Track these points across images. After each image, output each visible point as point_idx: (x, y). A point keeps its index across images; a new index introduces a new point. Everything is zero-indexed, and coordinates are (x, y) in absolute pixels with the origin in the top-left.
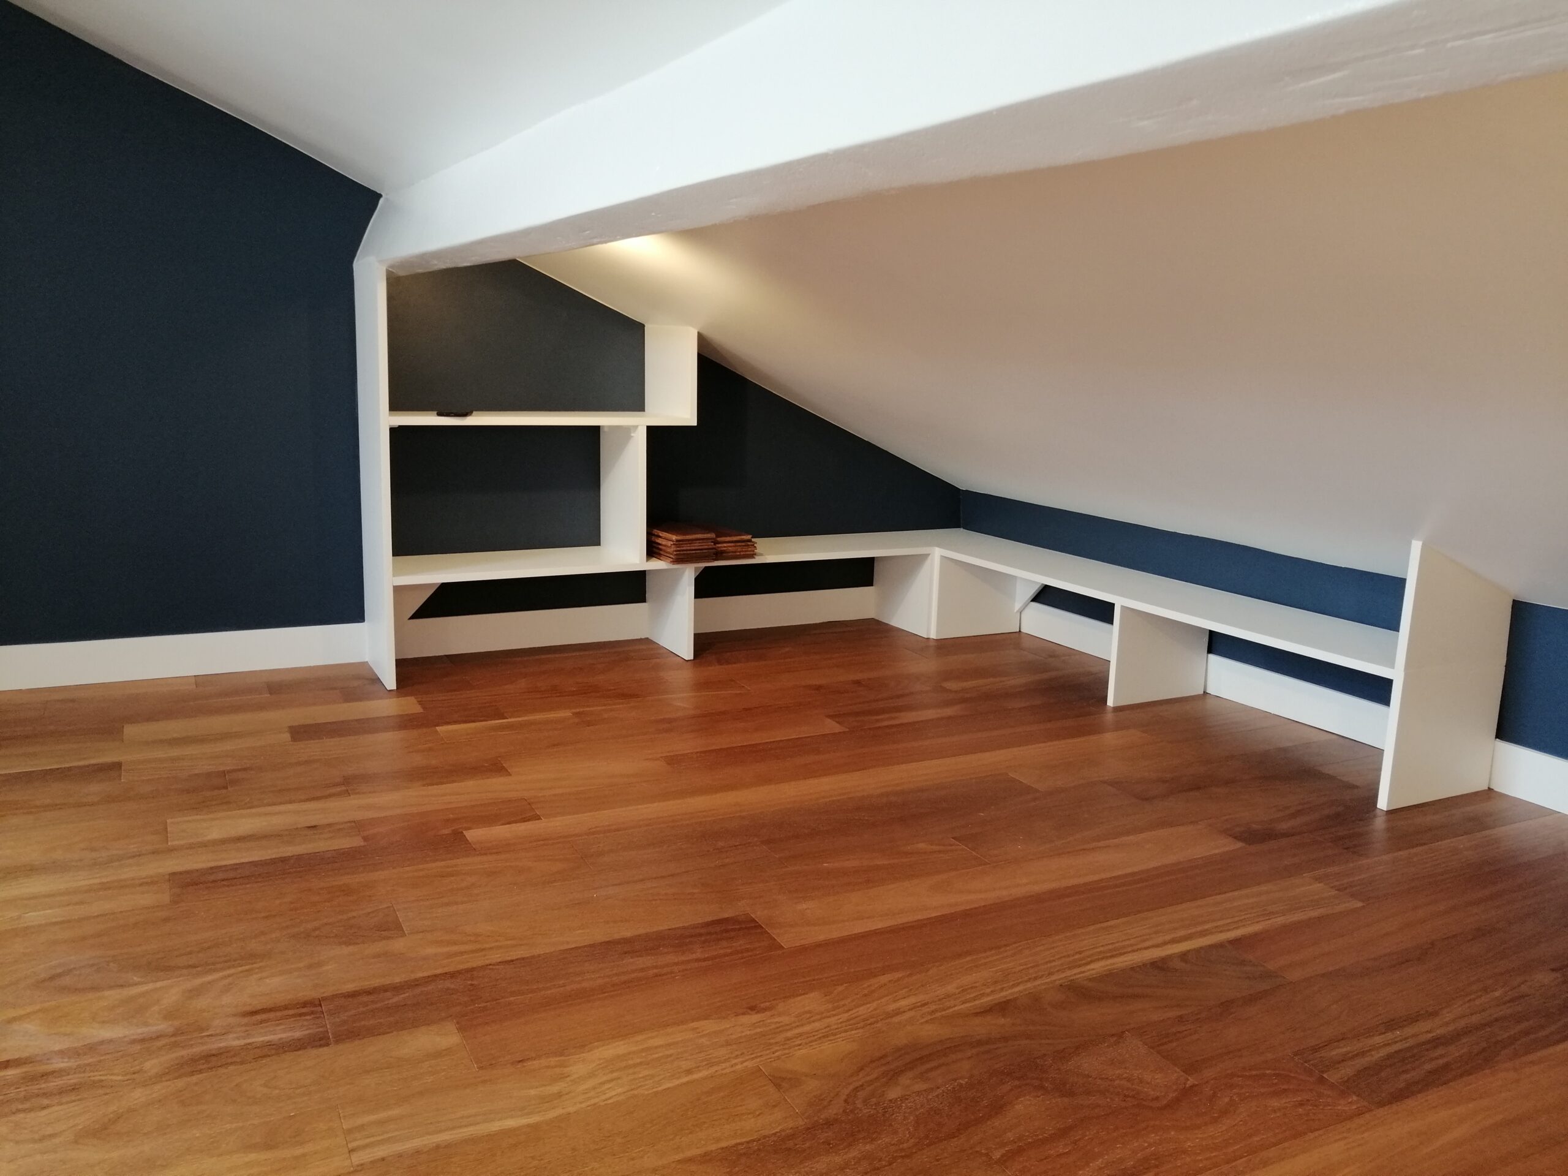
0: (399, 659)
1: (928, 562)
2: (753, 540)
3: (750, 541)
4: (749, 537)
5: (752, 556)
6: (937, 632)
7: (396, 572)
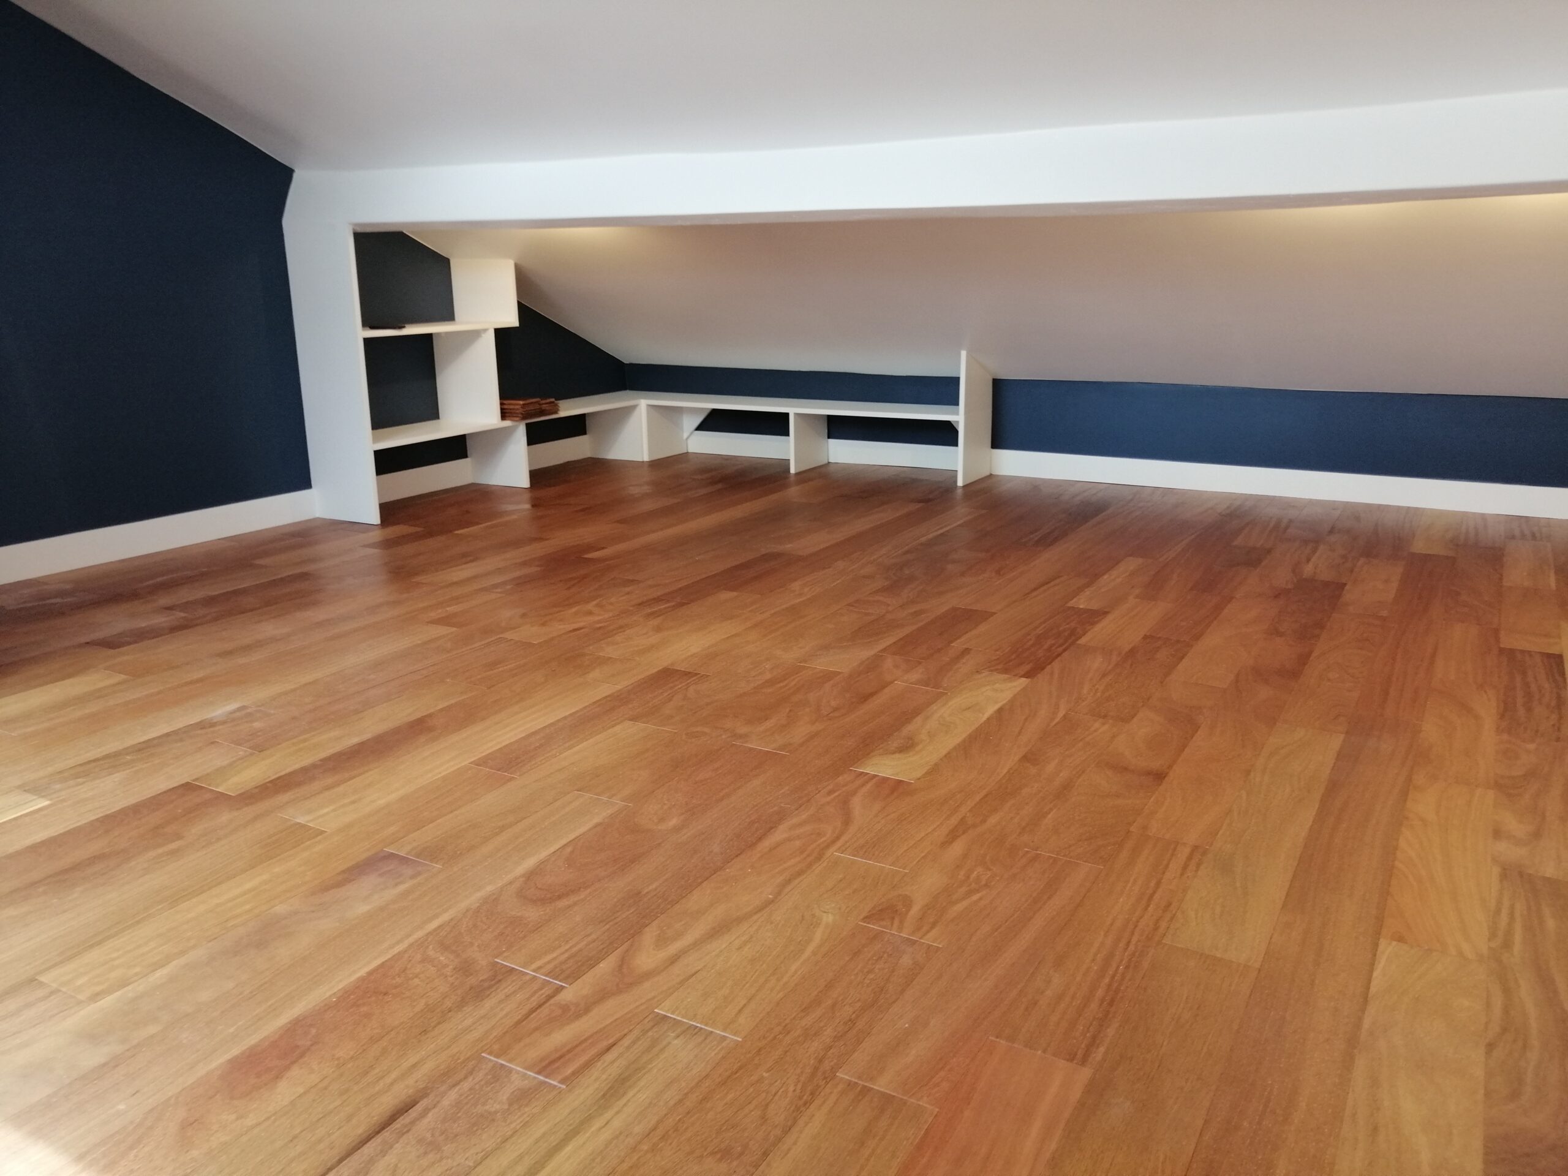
0: (382, 504)
1: (638, 409)
2: (556, 402)
3: (553, 402)
4: (553, 400)
5: (556, 412)
6: (649, 455)
7: (375, 440)
